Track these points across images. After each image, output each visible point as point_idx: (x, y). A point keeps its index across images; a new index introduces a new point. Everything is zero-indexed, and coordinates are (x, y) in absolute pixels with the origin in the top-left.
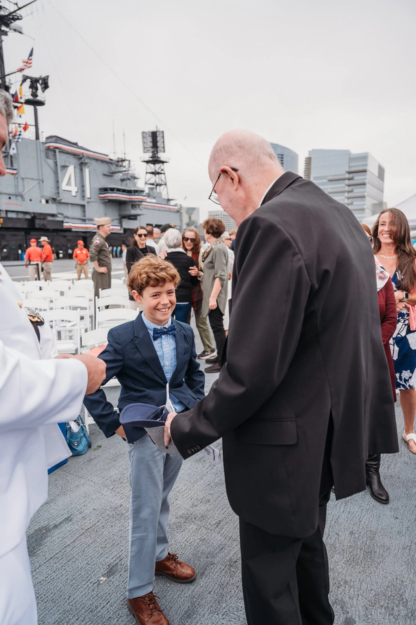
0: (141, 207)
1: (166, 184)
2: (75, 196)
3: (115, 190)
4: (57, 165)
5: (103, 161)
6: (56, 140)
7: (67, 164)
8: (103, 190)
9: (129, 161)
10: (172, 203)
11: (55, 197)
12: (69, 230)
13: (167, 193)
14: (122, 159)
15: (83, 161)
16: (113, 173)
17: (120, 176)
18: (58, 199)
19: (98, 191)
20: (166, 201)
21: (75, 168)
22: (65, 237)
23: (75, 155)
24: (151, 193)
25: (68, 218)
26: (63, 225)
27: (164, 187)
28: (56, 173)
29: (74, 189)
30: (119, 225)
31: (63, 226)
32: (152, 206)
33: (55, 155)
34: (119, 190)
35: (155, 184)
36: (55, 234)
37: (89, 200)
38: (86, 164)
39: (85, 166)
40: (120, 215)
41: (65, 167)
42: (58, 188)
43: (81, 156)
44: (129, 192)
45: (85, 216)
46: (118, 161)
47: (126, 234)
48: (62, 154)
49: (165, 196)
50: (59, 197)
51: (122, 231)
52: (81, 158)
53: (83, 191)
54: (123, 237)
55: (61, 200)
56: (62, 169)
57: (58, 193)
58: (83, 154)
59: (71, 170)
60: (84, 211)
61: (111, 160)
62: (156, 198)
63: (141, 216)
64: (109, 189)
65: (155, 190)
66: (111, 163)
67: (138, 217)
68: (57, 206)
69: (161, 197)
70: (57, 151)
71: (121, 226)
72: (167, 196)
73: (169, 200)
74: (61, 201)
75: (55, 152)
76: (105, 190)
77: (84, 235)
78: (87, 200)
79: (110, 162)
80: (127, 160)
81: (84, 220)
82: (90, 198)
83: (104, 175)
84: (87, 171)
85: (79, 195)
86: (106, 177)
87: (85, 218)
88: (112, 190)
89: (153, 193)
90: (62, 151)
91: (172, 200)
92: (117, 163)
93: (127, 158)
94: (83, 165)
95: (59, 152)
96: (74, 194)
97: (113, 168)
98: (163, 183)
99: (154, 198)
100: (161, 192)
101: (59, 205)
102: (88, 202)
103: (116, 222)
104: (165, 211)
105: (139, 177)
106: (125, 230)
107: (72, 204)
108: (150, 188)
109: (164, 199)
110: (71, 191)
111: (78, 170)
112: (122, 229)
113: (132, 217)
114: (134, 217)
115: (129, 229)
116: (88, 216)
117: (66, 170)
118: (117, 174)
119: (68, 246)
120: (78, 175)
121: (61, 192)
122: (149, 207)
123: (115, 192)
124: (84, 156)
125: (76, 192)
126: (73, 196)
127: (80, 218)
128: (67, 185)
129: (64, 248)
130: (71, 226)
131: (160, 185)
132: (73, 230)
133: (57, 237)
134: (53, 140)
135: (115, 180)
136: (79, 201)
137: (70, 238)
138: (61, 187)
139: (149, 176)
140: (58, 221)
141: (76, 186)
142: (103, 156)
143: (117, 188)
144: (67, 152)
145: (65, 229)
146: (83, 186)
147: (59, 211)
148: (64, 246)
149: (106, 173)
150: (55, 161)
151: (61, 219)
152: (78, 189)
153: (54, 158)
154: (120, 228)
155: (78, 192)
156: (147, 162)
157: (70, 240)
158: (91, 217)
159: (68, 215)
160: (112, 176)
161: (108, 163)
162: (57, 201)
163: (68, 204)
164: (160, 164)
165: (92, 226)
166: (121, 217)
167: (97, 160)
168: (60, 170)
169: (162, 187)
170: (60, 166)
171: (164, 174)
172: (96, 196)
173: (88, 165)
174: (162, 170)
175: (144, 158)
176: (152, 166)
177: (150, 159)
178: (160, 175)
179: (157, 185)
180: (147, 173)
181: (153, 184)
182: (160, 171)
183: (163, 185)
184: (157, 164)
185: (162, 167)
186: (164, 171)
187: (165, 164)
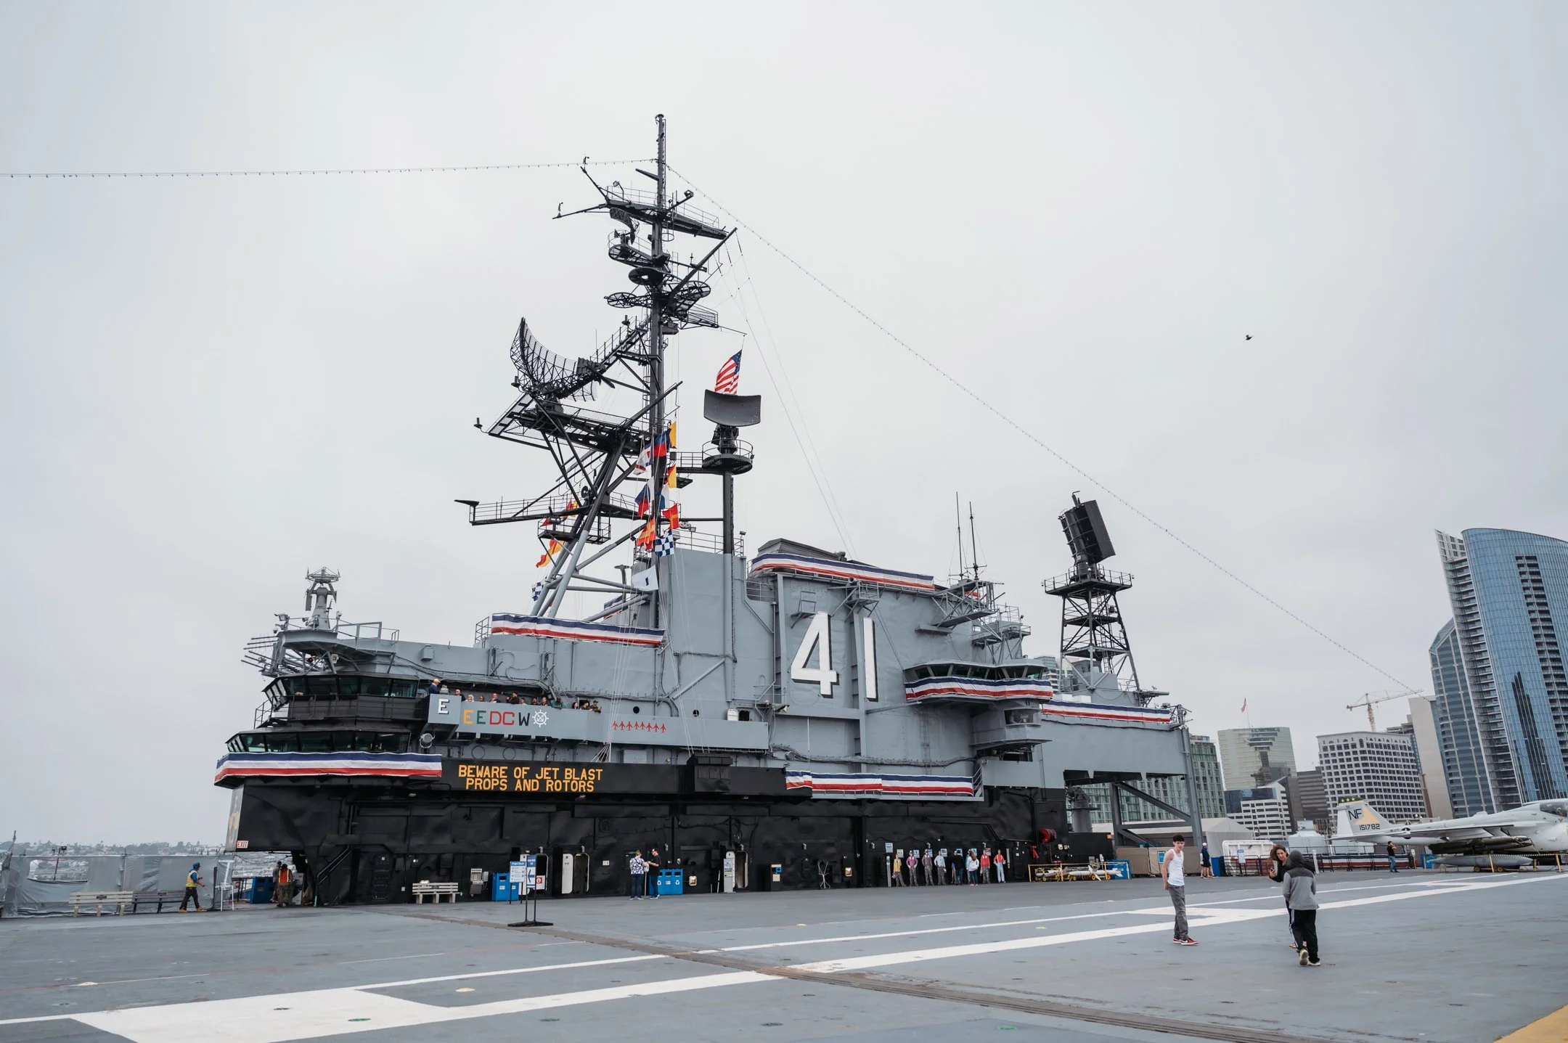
0: (1037, 718)
1: (1127, 650)
2: (831, 696)
4: (777, 614)
5: (914, 595)
6: (780, 550)
7: (805, 609)
8: (915, 674)
9: (990, 586)
10: (1153, 703)
11: (767, 702)
12: (803, 796)
13: (1136, 675)
14: (970, 581)
15: (854, 598)
16: (945, 625)
17: (967, 631)
18: (776, 706)
19: (901, 680)
20: (1133, 699)
21: (829, 617)
23: (830, 583)
24: (1082, 677)
25: (804, 759)
26: (784, 780)
27: (1124, 659)
28: (775, 635)
29: (825, 676)
30: (970, 776)
31: (785, 786)
33: (774, 590)
34: (961, 671)
35: (1092, 650)
36: (763, 810)
37: (872, 705)
38: (862, 605)
39: (859, 612)
40: (972, 747)
41: (802, 617)
42: (778, 674)
43: (848, 586)
44: (995, 675)
45: (858, 753)
46: (958, 591)
47: (996, 805)
48: (794, 584)
49: (1127, 684)
50: (778, 700)
51: (979, 798)
52: (850, 590)
53: (855, 680)
54: (986, 817)
55: (783, 707)
56: (792, 623)
57: (778, 690)
58: (852, 580)
59: (819, 624)
60: (857, 739)
61: (938, 588)
62: (1097, 692)
63: (1045, 746)
64: (930, 671)
65: (1093, 669)
66: (938, 598)
67: (1035, 751)
68: (771, 727)
69: (1114, 689)
70: (780, 576)
71: (977, 781)
72: (1134, 683)
73: (1142, 696)
74: (781, 712)
75: (775, 580)
76: (921, 673)
77: (854, 810)
78: (863, 705)
79: (935, 596)
80: (983, 584)
81: (855, 766)
82: (876, 700)
83: (921, 632)
84: (866, 625)
85: (840, 691)
86: (927, 638)
87: (858, 759)
88: (941, 671)
89: (1088, 679)
90: (795, 577)
91: (1153, 695)
92: (955, 596)
93: (982, 579)
94: (855, 610)
95: (785, 578)
96: (826, 689)
97: (947, 611)
98: (1118, 648)
99: (1092, 691)
100: (1115, 671)
101: (776, 722)
102: (868, 712)
103: (961, 769)
104: (1125, 728)
106: (991, 792)
108: (1075, 665)
109: (1125, 693)
110: (818, 683)
111: (839, 625)
112: (980, 791)
113: (1013, 752)
114: (1021, 751)
115: (1004, 789)
116: (867, 751)
117: (807, 626)
118: (959, 627)
119: (802, 847)
120: (841, 636)
121: (784, 684)
124: (855, 584)
125: (832, 684)
126: (825, 696)
127: (842, 759)
128: (804, 667)
129: (789, 854)
130: (810, 783)
131: (1110, 654)
132: (815, 796)
133: (768, 819)
134: (775, 550)
135: (952, 643)
136: (839, 709)
137: (810, 821)
138: (789, 672)
139: (1071, 630)
140: (768, 770)
141: (831, 669)
142: (916, 581)
143: (956, 666)
144: (809, 577)
145: (791, 794)
146: (854, 667)
147: (778, 742)
148: (789, 846)
149: (923, 627)
150: (775, 603)
151: (779, 765)
152: (838, 675)
153: (773, 597)
154: (975, 785)
155: (837, 683)
156: (1064, 593)
157: (808, 830)
158: (877, 755)
159: (802, 752)
160: (946, 634)
161: (929, 597)
162: (772, 714)
163: (804, 718)
164: (1104, 593)
165: (879, 781)
166: (976, 753)
167: (897, 593)
168: (786, 624)
169: (1116, 659)
170: (786, 615)
171: (1119, 620)
172: (893, 693)
173: (869, 606)
174: (1111, 610)
175: (1054, 583)
176: (1081, 601)
177: (1072, 582)
178: (1106, 626)
179: (1099, 655)
180: (1065, 623)
181: (1084, 653)
182: (1105, 613)
183: (1118, 652)
184: (1095, 594)
185: (1111, 603)
186: (1118, 612)
187: (1120, 593)
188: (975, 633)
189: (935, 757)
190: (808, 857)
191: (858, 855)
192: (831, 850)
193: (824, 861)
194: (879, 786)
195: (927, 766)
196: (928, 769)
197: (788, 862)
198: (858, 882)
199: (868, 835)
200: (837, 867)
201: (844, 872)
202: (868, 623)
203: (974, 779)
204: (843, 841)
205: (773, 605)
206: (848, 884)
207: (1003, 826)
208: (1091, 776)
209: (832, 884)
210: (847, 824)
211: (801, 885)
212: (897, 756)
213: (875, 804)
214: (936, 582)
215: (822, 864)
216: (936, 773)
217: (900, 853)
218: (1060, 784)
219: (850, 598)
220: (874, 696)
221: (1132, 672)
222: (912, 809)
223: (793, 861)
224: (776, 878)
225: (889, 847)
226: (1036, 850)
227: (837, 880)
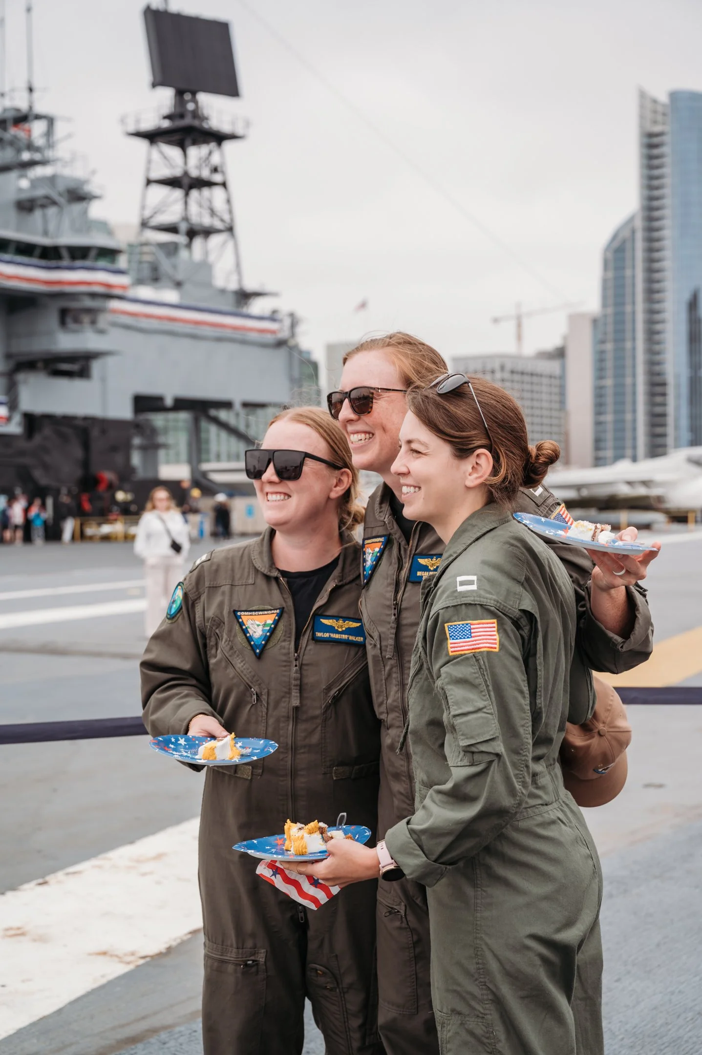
0: (102, 320)
1: (230, 229)
9: (50, 121)
10: (257, 307)
13: (238, 265)
14: (18, 110)
20: (231, 299)
24: (165, 264)
27: (225, 243)
30: (5, 399)
32: (159, 318)
35: (183, 227)
40: (8, 356)
44: (49, 254)
46: (0, 123)
47: (38, 439)
49: (224, 278)
51: (15, 428)
54: (22, 453)
62: (185, 286)
63: (110, 361)
65: (181, 254)
67: (96, 366)
69: (208, 284)
71: (13, 405)
72: (234, 278)
73: (244, 296)
80: (39, 117)
89: (175, 267)
91: (258, 295)
93: (38, 109)
98: (218, 225)
99: (178, 285)
100: (212, 258)
104: (219, 339)
106: (32, 422)
108: (160, 245)
109: (223, 291)
112: (17, 418)
113: (65, 367)
114: (76, 366)
115: (49, 418)
122: (144, 323)
131: (207, 232)
139: (160, 193)
154: (9, 411)
156: (153, 137)
164: (206, 142)
166: (12, 364)
169: (215, 240)
171: (224, 185)
174: (215, 170)
175: (138, 121)
176: (174, 152)
177: (166, 124)
178: (206, 191)
179: (192, 233)
180: (149, 182)
181: (172, 229)
182: (205, 174)
183: (218, 231)
184: (195, 143)
185: (216, 159)
186: (223, 173)
187: (228, 145)
188: (21, 189)
203: (10, 403)
207: (46, 467)
208: (169, 402)
218: (124, 411)
221: (234, 262)
226: (90, 501)
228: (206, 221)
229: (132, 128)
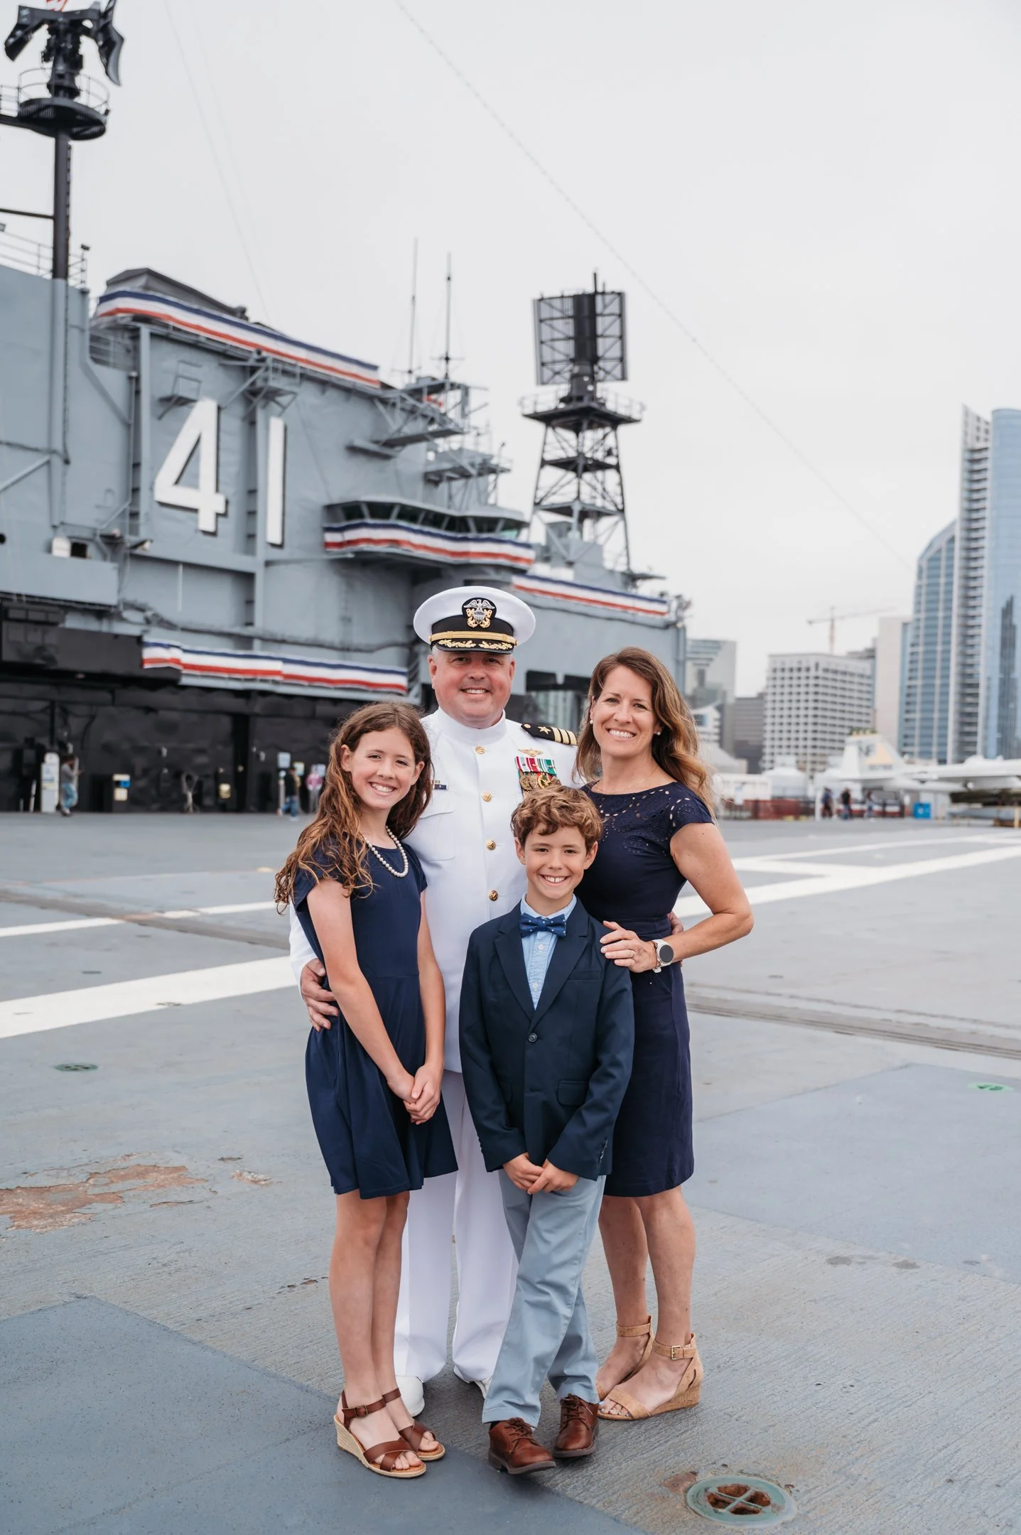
1: (622, 511)
2: (214, 534)
3: (395, 512)
4: (138, 392)
5: (350, 392)
6: (146, 287)
7: (184, 390)
8: (340, 513)
9: (466, 390)
10: (645, 588)
11: (116, 532)
12: (167, 680)
13: (627, 547)
14: (434, 379)
15: (260, 384)
16: (391, 444)
17: (420, 457)
18: (130, 539)
19: (318, 520)
20: (620, 580)
21: (219, 409)
22: (149, 710)
23: (223, 354)
24: (558, 544)
25: (168, 625)
26: (140, 654)
27: (616, 523)
28: (132, 427)
29: (207, 502)
30: (405, 670)
31: (142, 662)
32: (554, 594)
33: (134, 352)
34: (410, 514)
35: (577, 508)
36: (105, 696)
37: (275, 554)
38: (272, 395)
39: (264, 407)
41: (176, 403)
42: (136, 491)
43: (251, 363)
44: (457, 526)
45: (250, 624)
46: (416, 392)
48: (166, 347)
49: (613, 559)
50: (134, 530)
52: (253, 370)
53: (252, 514)
55: (142, 543)
56: (160, 411)
57: (134, 515)
58: (259, 353)
59: (202, 417)
60: (250, 602)
61: (386, 387)
62: (577, 566)
64: (365, 510)
65: (574, 534)
66: (384, 402)
68: (121, 572)
69: (598, 565)
70: (145, 331)
71: (413, 676)
72: (624, 560)
73: (632, 578)
74: (139, 551)
75: (136, 335)
76: (350, 513)
77: (238, 705)
78: (263, 553)
79: (379, 398)
80: (454, 386)
81: (244, 641)
82: (281, 546)
83: (353, 450)
84: (274, 429)
85: (228, 528)
86: (360, 461)
87: (248, 631)
88: (381, 511)
89: (567, 547)
90: (168, 336)
91: (645, 577)
92: (411, 401)
93: (454, 378)
94: (258, 402)
95: (153, 335)
96: (207, 523)
97: (396, 424)
98: (611, 508)
99: (571, 563)
100: (601, 540)
101: (129, 565)
102: (268, 564)
104: (610, 618)
105: (504, 465)
107: (189, 566)
108: (552, 525)
109: (612, 572)
110: (195, 511)
111: (234, 423)
112: (416, 689)
116: (263, 621)
117: (183, 420)
118: (410, 450)
119: (160, 752)
120: (234, 441)
121: (144, 507)
123: (392, 521)
124: (263, 360)
125: (218, 515)
126: (205, 533)
127: (227, 629)
128: (177, 482)
129: (140, 762)
130: (177, 661)
131: (599, 514)
132: (185, 681)
133: (112, 710)
134: (136, 285)
135: (397, 474)
136: (226, 554)
137: (174, 716)
138: (151, 489)
139: (553, 475)
140: (116, 636)
141: (217, 490)
142: (354, 369)
143: (403, 507)
144: (191, 339)
145: (151, 675)
146: (252, 492)
147: (130, 596)
148: (140, 750)
149: (360, 442)
150: (134, 374)
151: (134, 631)
152: (227, 502)
153: (130, 363)
154: (410, 681)
155: (225, 515)
157: (169, 729)
158: (278, 629)
159: (168, 614)
160: (387, 457)
161: (370, 398)
162: (123, 551)
163: (173, 563)
164: (602, 427)
165: (277, 666)
167: (324, 384)
168: (152, 413)
169: (605, 522)
170: (152, 396)
171: (617, 468)
172: (306, 538)
173: (279, 399)
174: (609, 453)
175: (536, 403)
176: (569, 435)
177: (562, 406)
178: (599, 474)
179: (584, 515)
180: (544, 463)
181: (565, 510)
182: (599, 456)
183: (608, 514)
184: (590, 427)
185: (610, 442)
186: (617, 456)
187: (622, 429)
188: (428, 463)
189: (358, 639)
190: (168, 766)
191: (241, 769)
192: (202, 760)
193: (192, 773)
194: (278, 673)
195: (345, 649)
196: (347, 654)
197: (138, 771)
198: (238, 805)
199: (256, 741)
200: (209, 784)
201: (217, 791)
202: (276, 426)
203: (410, 673)
204: (220, 748)
205: (130, 378)
206: (223, 807)
208: (560, 680)
209: (200, 806)
210: (226, 723)
211: (155, 806)
212: (304, 631)
213: (268, 699)
214: (383, 376)
215: (189, 778)
216: (357, 659)
217: (300, 767)
219: (253, 384)
220: (278, 540)
221: (622, 544)
222: (321, 709)
223: (145, 772)
224: (121, 794)
225: (284, 759)
227: (208, 801)
228: (599, 503)
229: (530, 411)
